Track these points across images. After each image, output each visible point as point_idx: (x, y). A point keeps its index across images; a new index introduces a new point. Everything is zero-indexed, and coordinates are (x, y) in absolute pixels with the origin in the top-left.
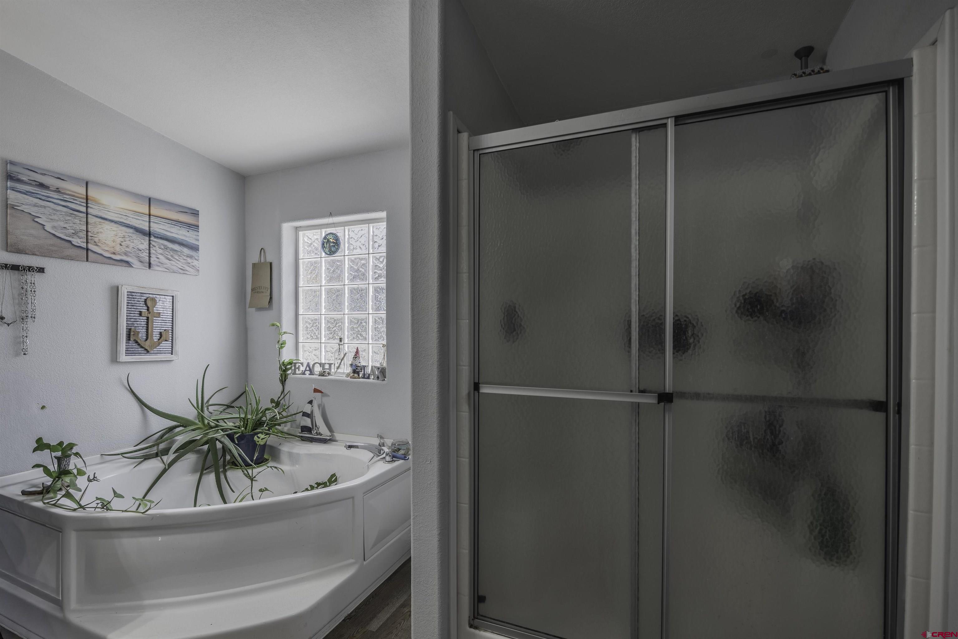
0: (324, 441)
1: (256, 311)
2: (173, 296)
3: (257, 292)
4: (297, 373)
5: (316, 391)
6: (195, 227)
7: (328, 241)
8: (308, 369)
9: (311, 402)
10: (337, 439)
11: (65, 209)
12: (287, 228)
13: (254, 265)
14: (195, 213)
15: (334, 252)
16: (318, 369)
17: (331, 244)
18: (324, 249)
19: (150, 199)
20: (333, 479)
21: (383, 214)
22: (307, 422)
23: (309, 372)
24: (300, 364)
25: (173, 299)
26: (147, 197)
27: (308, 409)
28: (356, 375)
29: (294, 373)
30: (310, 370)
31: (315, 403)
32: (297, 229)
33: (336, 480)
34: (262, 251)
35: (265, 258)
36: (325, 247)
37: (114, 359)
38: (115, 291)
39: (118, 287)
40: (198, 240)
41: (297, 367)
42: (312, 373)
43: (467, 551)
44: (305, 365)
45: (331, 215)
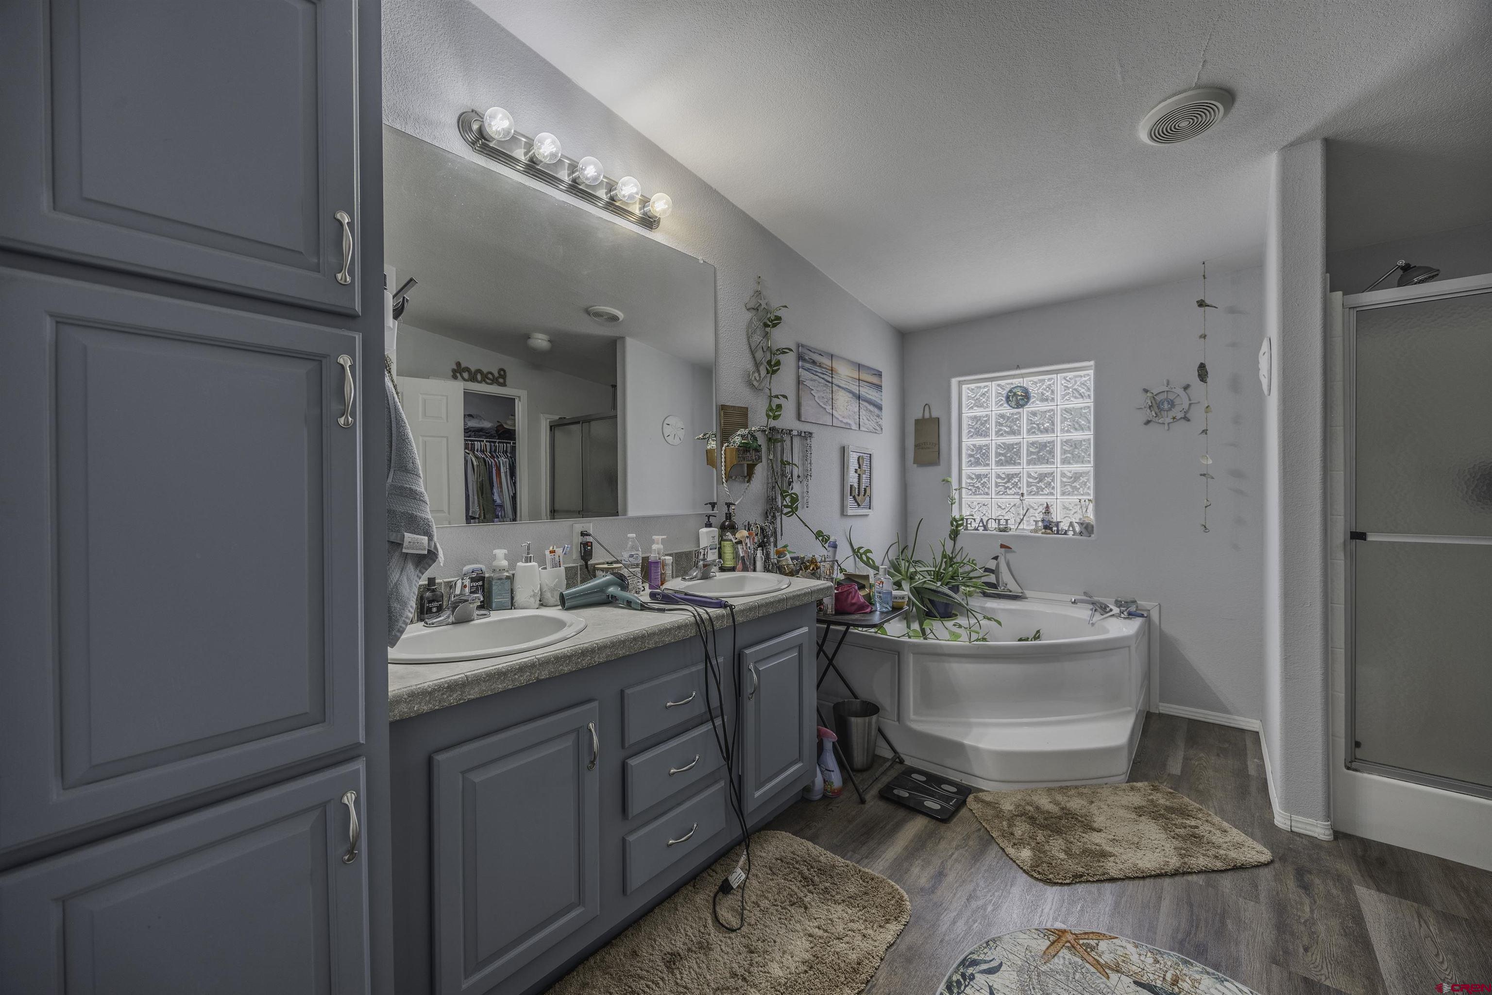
0: (1015, 598)
1: (918, 467)
2: (870, 454)
3: (922, 448)
4: (969, 529)
5: (1002, 546)
6: (879, 387)
7: (1015, 394)
8: (981, 525)
9: (996, 558)
10: (1027, 596)
11: (823, 381)
12: (954, 381)
13: (917, 422)
14: (879, 374)
15: (1022, 406)
16: (992, 525)
17: (1019, 398)
18: (1010, 402)
19: (859, 364)
20: (1037, 636)
21: (1092, 363)
22: (992, 578)
23: (982, 528)
24: (971, 520)
25: (870, 457)
26: (856, 363)
27: (992, 565)
28: (1049, 531)
29: (966, 529)
30: (984, 526)
31: (1002, 560)
32: (960, 383)
33: (1039, 637)
34: (927, 407)
35: (930, 412)
36: (1010, 401)
37: (843, 513)
38: (843, 450)
39: (844, 447)
40: (882, 400)
41: (969, 522)
42: (986, 528)
43: (1343, 695)
44: (978, 520)
45: (1018, 367)
